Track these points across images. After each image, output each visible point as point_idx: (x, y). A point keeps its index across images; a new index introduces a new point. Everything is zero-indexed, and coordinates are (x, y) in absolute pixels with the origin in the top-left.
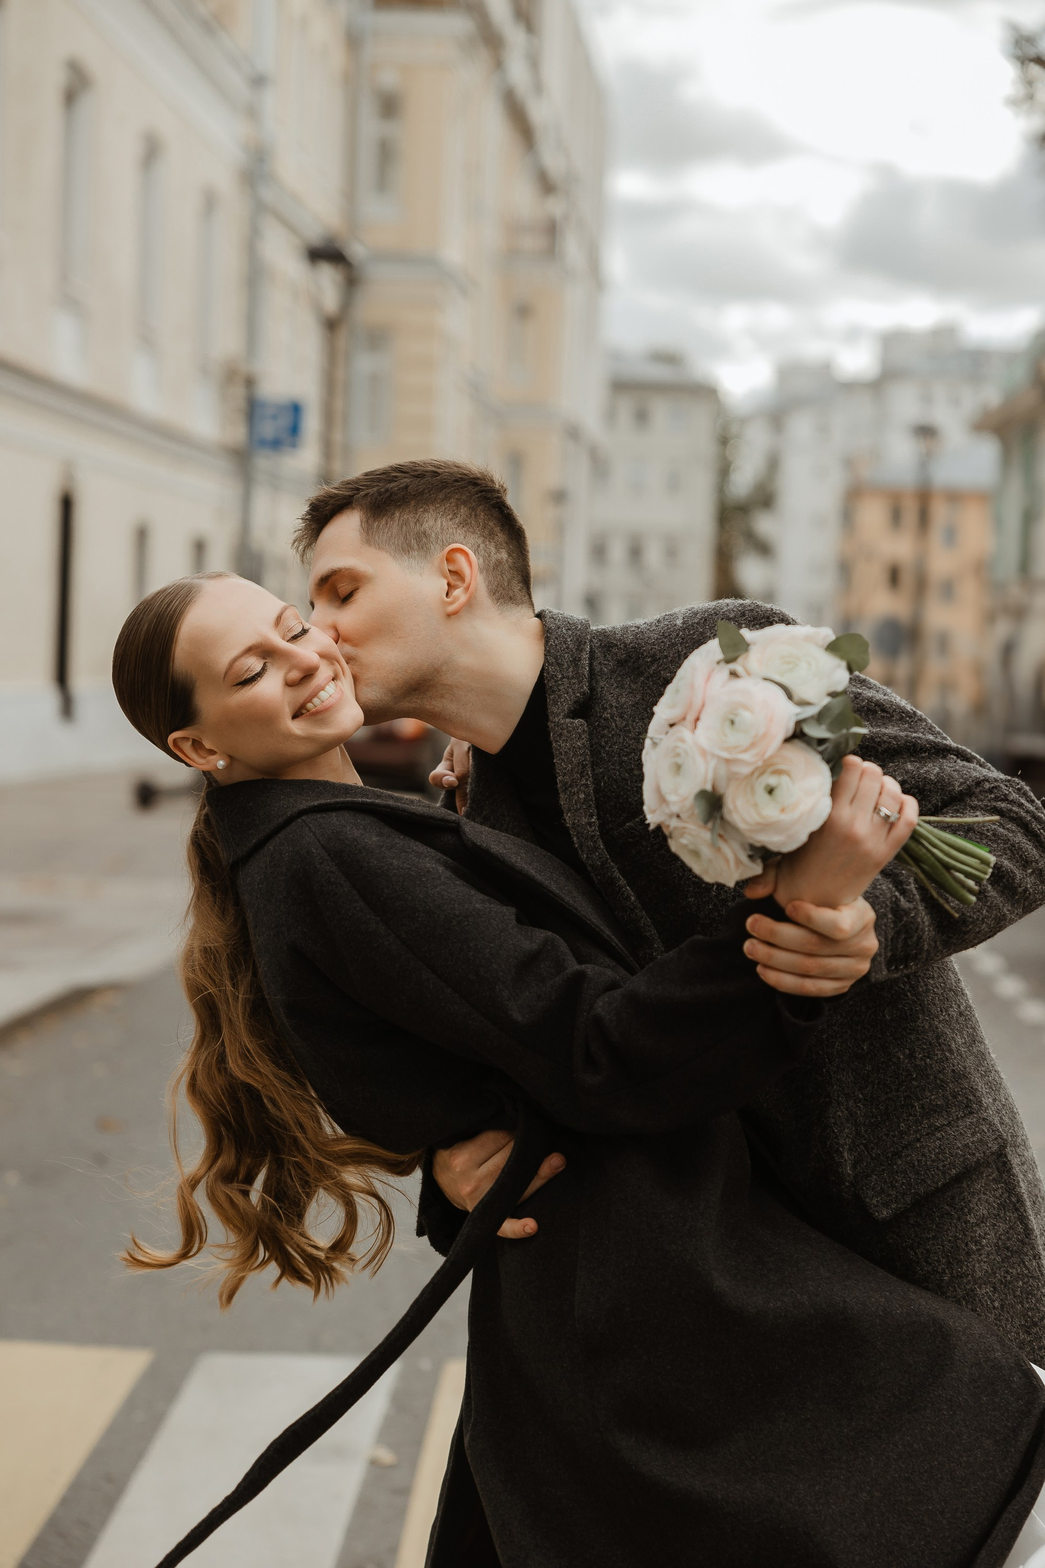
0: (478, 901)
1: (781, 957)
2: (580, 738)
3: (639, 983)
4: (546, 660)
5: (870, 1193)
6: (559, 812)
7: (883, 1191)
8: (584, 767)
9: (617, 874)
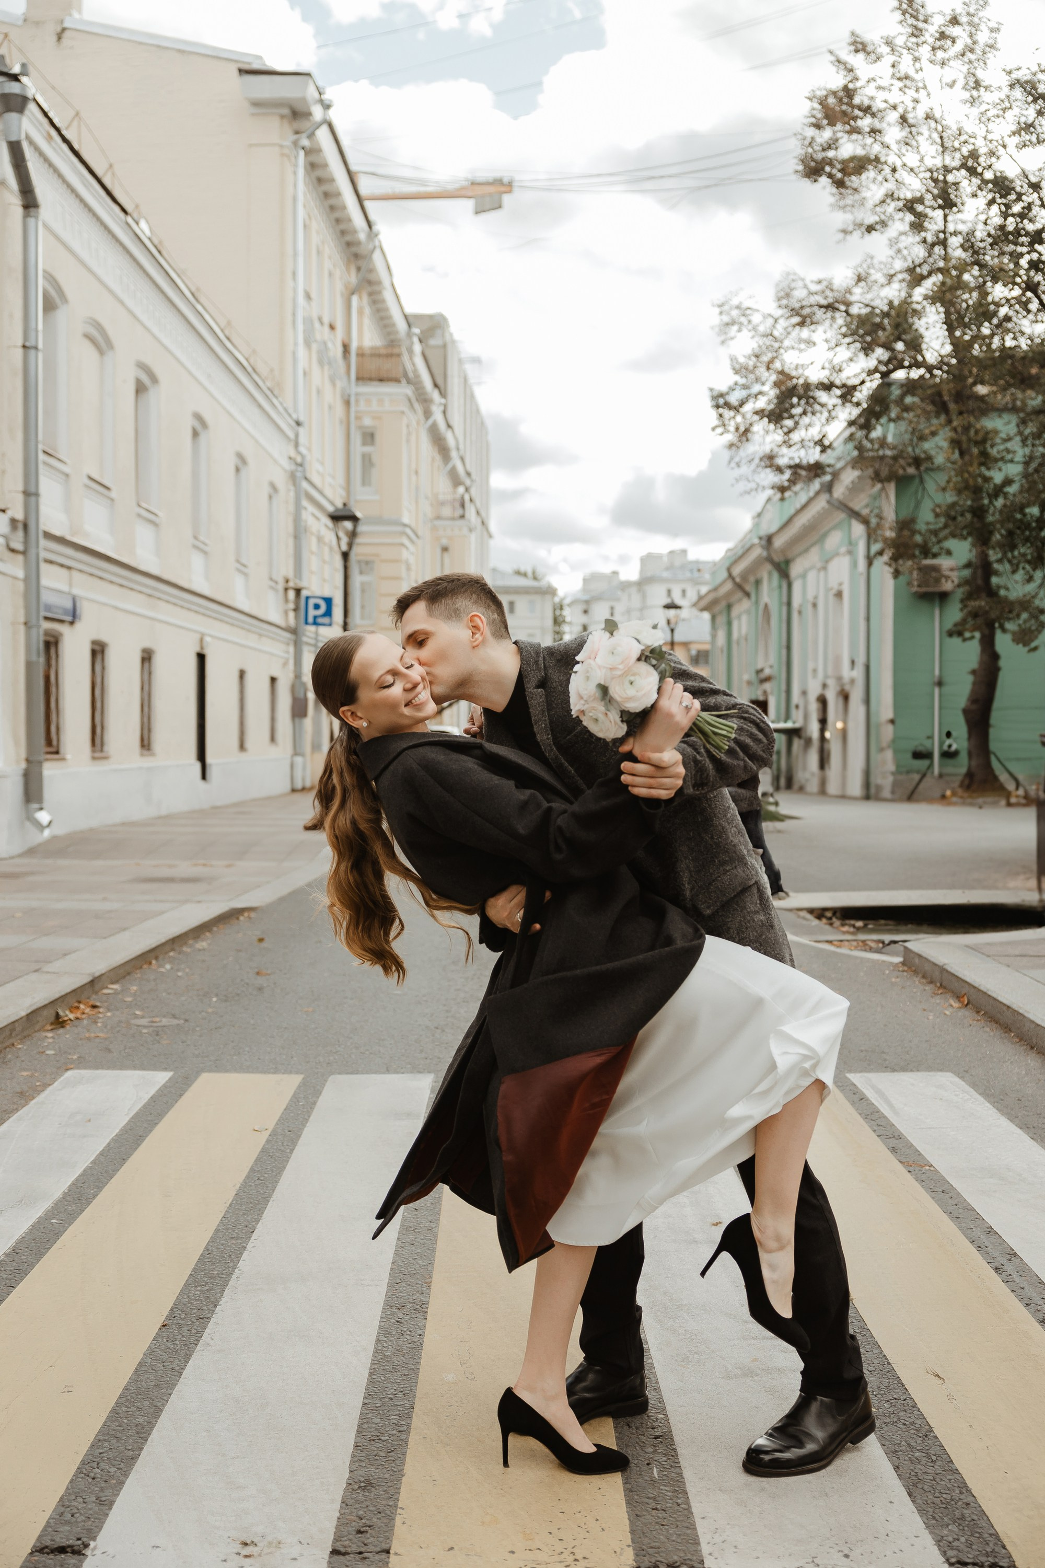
0: (496, 780)
1: (638, 780)
2: (541, 698)
3: (576, 807)
4: (522, 663)
5: (700, 903)
6: (534, 735)
7: (706, 901)
8: (544, 711)
9: (563, 761)
